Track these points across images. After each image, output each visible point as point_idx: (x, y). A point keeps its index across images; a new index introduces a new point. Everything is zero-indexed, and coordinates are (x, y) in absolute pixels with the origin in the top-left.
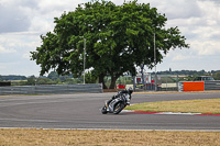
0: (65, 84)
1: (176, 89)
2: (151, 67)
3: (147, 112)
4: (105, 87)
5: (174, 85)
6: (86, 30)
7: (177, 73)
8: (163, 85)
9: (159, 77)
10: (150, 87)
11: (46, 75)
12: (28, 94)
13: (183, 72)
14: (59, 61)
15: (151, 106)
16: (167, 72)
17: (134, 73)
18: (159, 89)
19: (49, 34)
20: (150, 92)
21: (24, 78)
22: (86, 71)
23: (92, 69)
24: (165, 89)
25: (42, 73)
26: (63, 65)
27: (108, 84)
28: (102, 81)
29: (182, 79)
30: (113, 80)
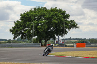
0: (24, 43)
1: (73, 46)
2: (62, 36)
3: (61, 56)
4: (42, 45)
5: (72, 44)
6: (34, 20)
7: (74, 39)
8: (68, 45)
9: (66, 41)
10: (62, 45)
11: (16, 39)
12: (8, 47)
13: (76, 39)
14: (22, 33)
15: (62, 53)
16: (69, 39)
17: (55, 39)
18: (66, 46)
19: (18, 21)
20: (62, 47)
21: (6, 40)
22: (34, 37)
23: (36, 37)
24: (68, 46)
25: (14, 38)
26: (23, 35)
27: (43, 44)
28: (40, 42)
29: (76, 42)
30: (46, 42)
